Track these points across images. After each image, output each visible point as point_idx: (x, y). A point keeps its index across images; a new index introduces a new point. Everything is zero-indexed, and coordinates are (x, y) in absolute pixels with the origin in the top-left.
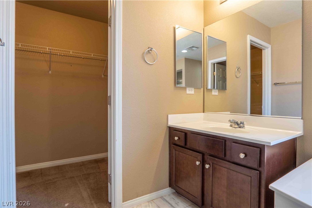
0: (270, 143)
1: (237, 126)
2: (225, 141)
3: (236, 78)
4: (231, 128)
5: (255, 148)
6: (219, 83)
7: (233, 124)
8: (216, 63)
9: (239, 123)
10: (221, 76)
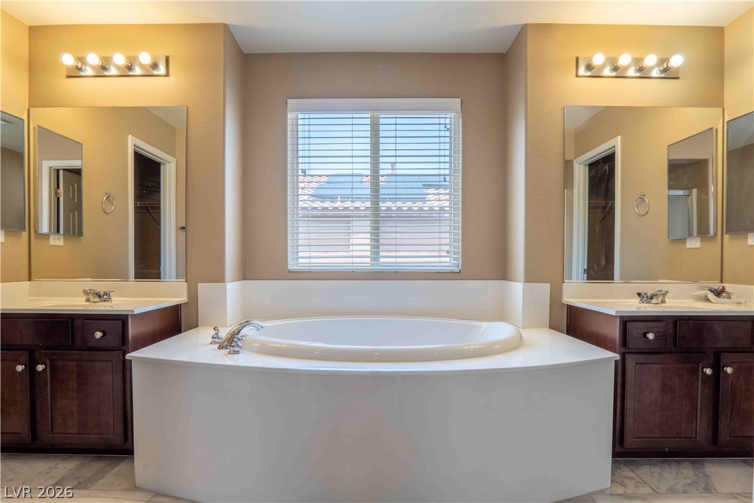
0: (133, 311)
1: (98, 300)
2: (73, 320)
3: (104, 214)
4: (88, 303)
5: (116, 322)
6: (71, 215)
7: (90, 296)
8: (64, 170)
9: (102, 293)
10: (76, 201)
